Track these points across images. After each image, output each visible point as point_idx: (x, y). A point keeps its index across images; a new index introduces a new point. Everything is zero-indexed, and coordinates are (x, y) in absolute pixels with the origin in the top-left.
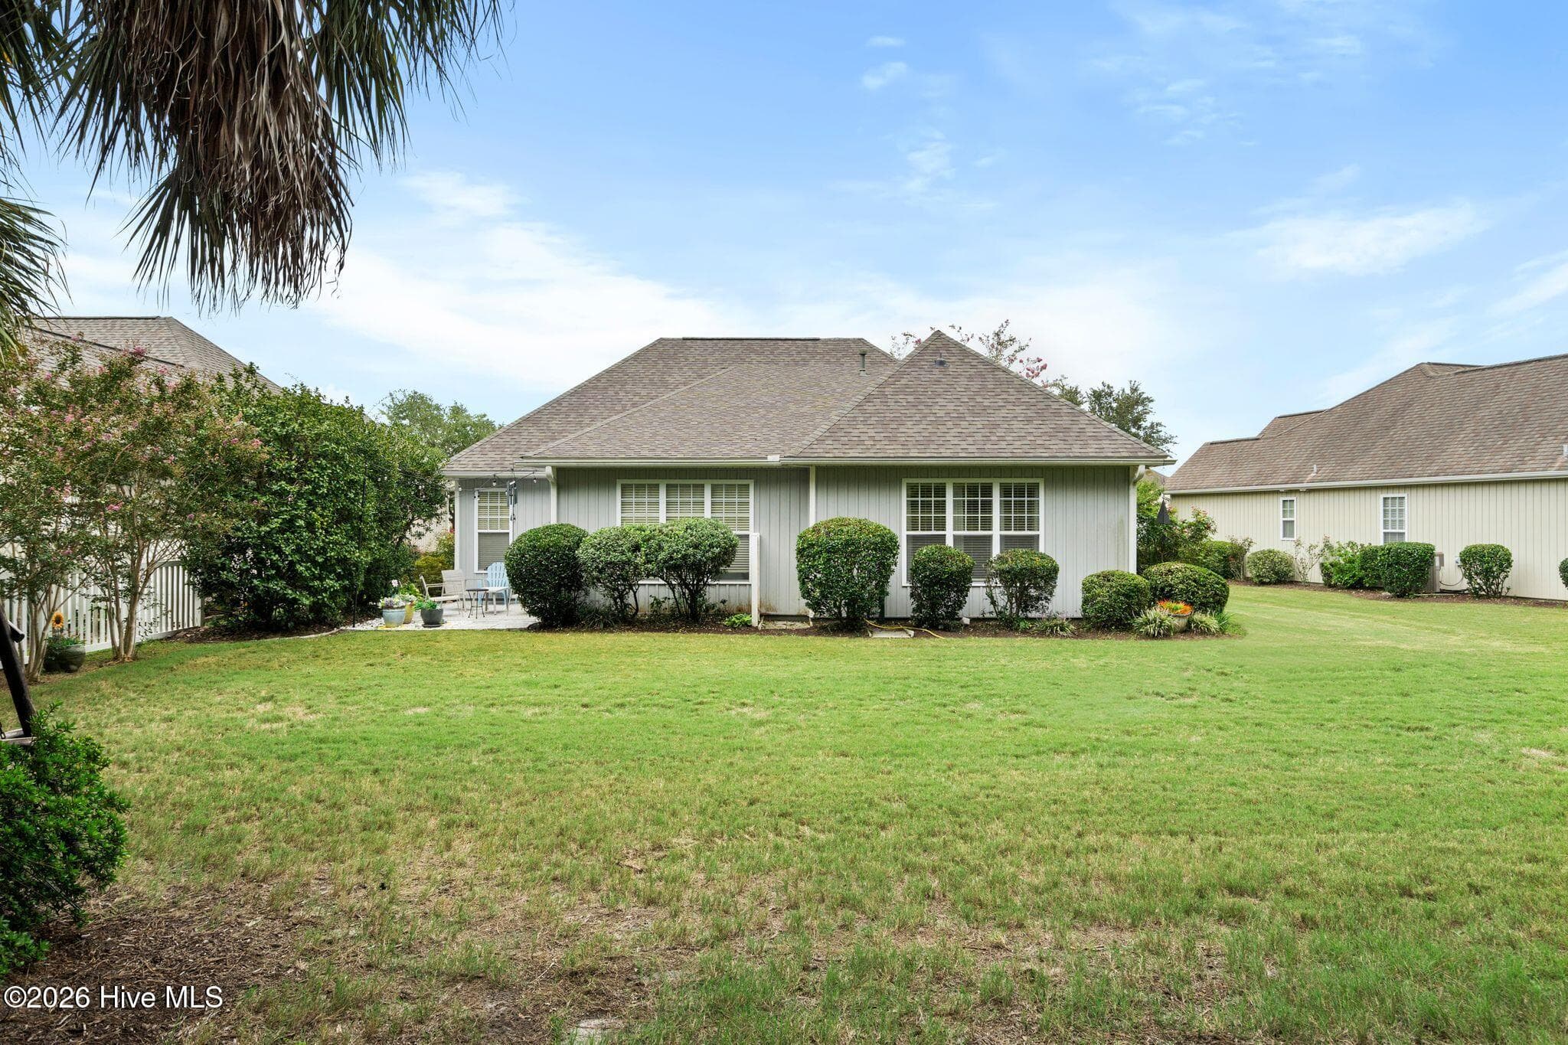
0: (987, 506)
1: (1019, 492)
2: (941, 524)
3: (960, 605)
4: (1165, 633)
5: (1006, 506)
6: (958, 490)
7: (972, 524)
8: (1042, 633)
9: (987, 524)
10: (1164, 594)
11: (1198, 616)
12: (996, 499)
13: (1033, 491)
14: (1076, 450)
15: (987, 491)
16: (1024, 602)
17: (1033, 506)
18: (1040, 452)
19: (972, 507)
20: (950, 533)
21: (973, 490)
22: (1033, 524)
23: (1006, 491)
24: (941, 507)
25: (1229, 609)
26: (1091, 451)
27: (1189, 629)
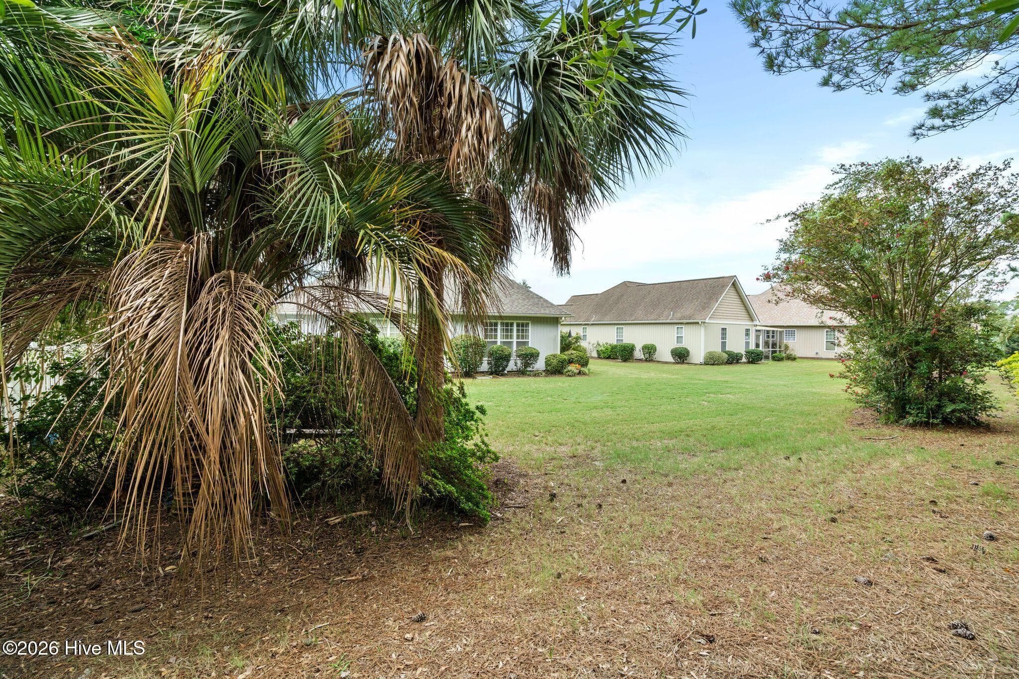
0: (511, 330)
1: (523, 325)
2: (496, 337)
3: (507, 366)
4: (574, 375)
5: (518, 331)
6: (502, 324)
7: (507, 337)
8: (535, 375)
9: (511, 337)
10: (570, 362)
11: (582, 369)
12: (515, 328)
13: (527, 325)
14: (542, 311)
15: (512, 325)
16: (527, 365)
17: (527, 331)
18: (530, 311)
19: (507, 330)
20: (499, 340)
21: (507, 325)
22: (527, 337)
23: (518, 325)
24: (496, 330)
25: (589, 366)
26: (547, 312)
27: (580, 373)
